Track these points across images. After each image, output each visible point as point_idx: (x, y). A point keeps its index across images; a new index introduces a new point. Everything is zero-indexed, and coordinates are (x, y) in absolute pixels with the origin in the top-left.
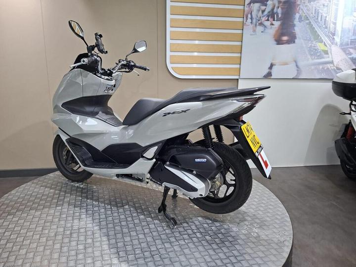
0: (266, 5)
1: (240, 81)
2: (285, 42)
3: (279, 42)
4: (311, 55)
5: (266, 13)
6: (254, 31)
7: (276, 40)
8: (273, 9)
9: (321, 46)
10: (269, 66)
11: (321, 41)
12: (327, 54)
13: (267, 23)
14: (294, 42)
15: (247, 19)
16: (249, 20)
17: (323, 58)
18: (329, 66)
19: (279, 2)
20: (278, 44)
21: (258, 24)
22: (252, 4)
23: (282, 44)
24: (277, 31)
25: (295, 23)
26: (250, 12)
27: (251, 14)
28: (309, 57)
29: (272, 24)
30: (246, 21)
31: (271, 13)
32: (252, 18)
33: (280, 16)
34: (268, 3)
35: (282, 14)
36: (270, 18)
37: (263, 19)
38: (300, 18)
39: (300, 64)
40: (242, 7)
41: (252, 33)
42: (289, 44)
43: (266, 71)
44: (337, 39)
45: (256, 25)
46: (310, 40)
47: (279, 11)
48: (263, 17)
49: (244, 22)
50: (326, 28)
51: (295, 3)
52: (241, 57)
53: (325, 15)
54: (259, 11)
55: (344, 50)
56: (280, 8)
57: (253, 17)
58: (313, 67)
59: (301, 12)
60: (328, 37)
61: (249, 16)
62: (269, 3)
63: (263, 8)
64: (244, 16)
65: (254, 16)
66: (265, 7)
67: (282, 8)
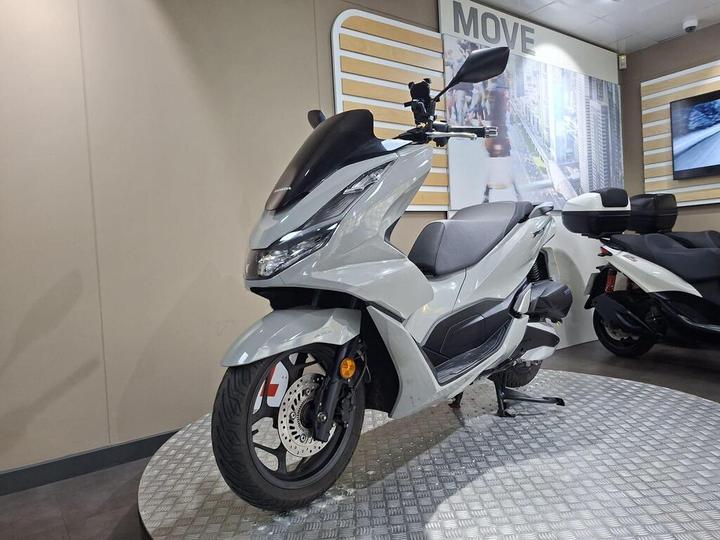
0: (471, 95)
2: (499, 152)
3: (492, 153)
4: (530, 174)
5: (472, 107)
7: (488, 150)
8: (480, 103)
9: (537, 161)
10: (484, 189)
11: (538, 155)
12: (546, 173)
13: (475, 123)
14: (509, 154)
15: (450, 114)
17: (542, 179)
18: (550, 190)
19: (486, 92)
20: (492, 156)
21: (464, 123)
22: (454, 91)
23: (496, 156)
25: (507, 125)
26: (454, 104)
27: (455, 107)
28: (528, 177)
29: (481, 125)
30: (450, 117)
31: (478, 108)
32: (456, 113)
33: (489, 113)
34: (473, 92)
35: (491, 110)
38: (511, 119)
39: (520, 187)
42: (503, 156)
44: (553, 153)
46: (525, 152)
47: (487, 105)
48: (469, 112)
50: (540, 135)
51: (504, 95)
52: (448, 176)
53: (536, 116)
54: (463, 102)
55: (562, 168)
56: (488, 101)
57: (458, 111)
58: (533, 193)
59: (511, 110)
60: (544, 147)
61: (453, 108)
62: (475, 92)
63: (468, 98)
64: (447, 108)
65: (458, 106)
66: (470, 97)
67: (490, 102)
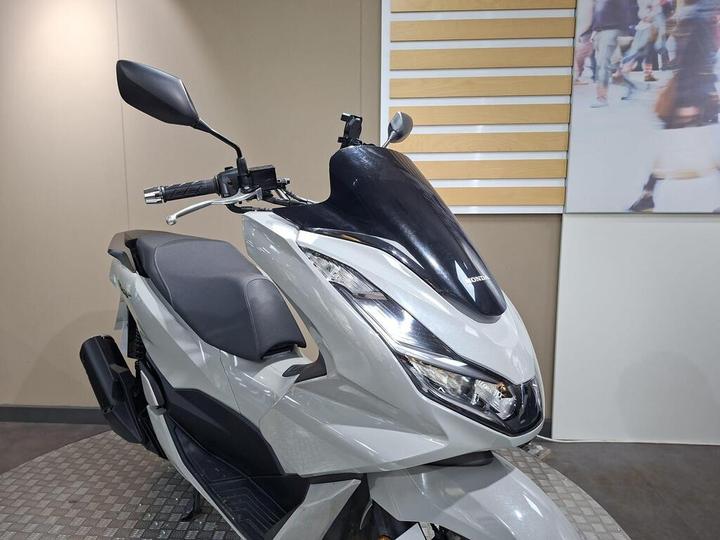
0: (632, 33)
1: (565, 218)
2: (689, 120)
3: (671, 120)
5: (633, 52)
6: (602, 97)
7: (662, 118)
8: (652, 43)
10: (646, 181)
13: (638, 78)
14: (715, 121)
15: (581, 69)
16: (587, 72)
19: (670, 24)
20: (669, 126)
21: (610, 80)
22: (594, 33)
23: (682, 126)
24: (665, 95)
26: (591, 52)
27: (593, 57)
29: (651, 79)
30: (580, 75)
31: (646, 52)
32: (594, 68)
33: (672, 57)
34: (637, 27)
35: (678, 52)
36: (644, 65)
37: (625, 68)
40: (567, 43)
41: (596, 102)
42: (700, 125)
43: (638, 194)
45: (606, 83)
47: (671, 45)
48: (624, 62)
49: (575, 77)
51: (715, 22)
52: (567, 161)
54: (612, 48)
56: (671, 38)
57: (598, 63)
61: (588, 62)
62: (640, 27)
63: (625, 40)
64: (575, 62)
65: (599, 57)
66: (629, 38)
67: (678, 39)
